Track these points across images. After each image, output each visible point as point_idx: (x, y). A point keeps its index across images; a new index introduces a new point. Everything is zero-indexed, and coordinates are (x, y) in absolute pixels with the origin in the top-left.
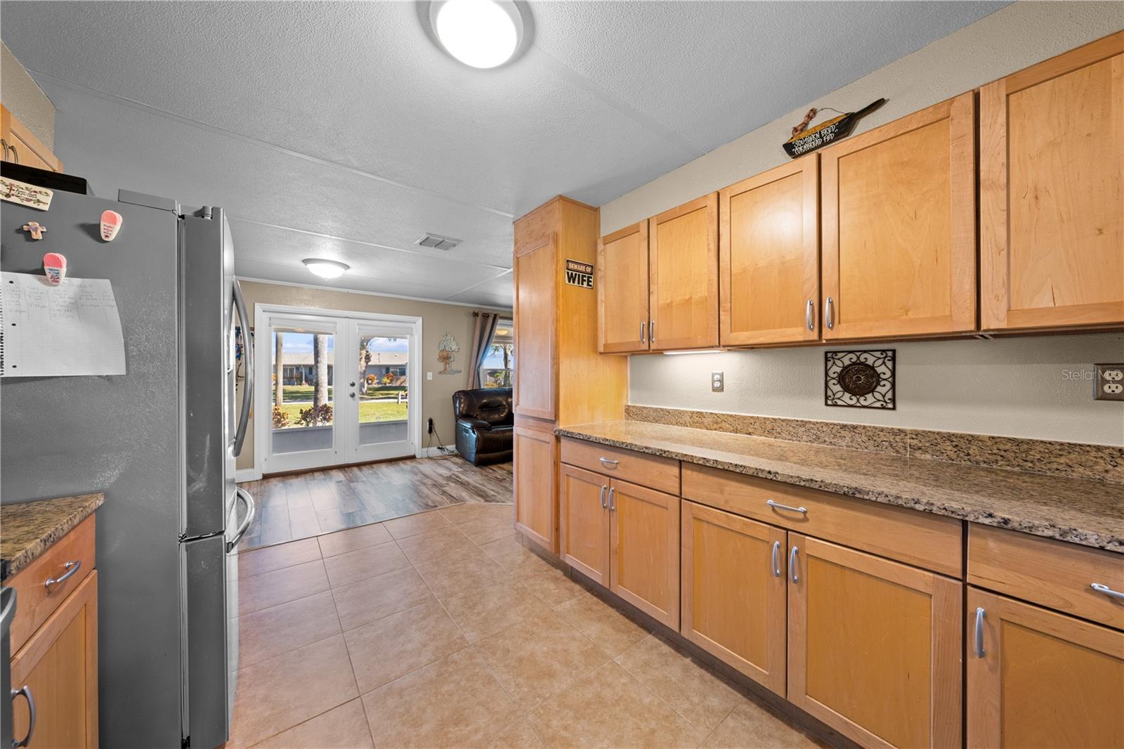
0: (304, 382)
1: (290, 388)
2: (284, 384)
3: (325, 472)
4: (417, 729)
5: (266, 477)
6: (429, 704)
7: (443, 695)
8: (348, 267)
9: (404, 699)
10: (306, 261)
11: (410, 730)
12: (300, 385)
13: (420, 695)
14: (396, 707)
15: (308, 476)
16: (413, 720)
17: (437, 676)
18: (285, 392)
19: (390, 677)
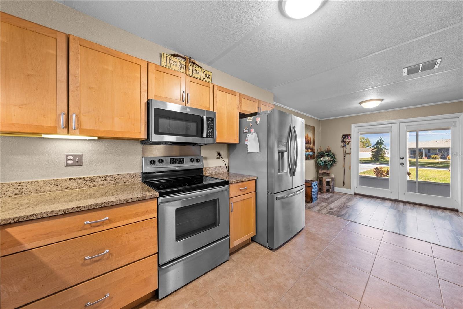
0: (424, 157)
1: (411, 159)
2: (409, 158)
3: (383, 200)
4: (307, 296)
5: (356, 194)
6: (318, 296)
7: (326, 300)
8: (383, 100)
9: (314, 285)
10: (360, 103)
11: (305, 293)
12: (422, 158)
13: (320, 290)
14: (310, 284)
15: (373, 199)
16: (309, 293)
17: (332, 293)
18: (410, 161)
19: (319, 276)
